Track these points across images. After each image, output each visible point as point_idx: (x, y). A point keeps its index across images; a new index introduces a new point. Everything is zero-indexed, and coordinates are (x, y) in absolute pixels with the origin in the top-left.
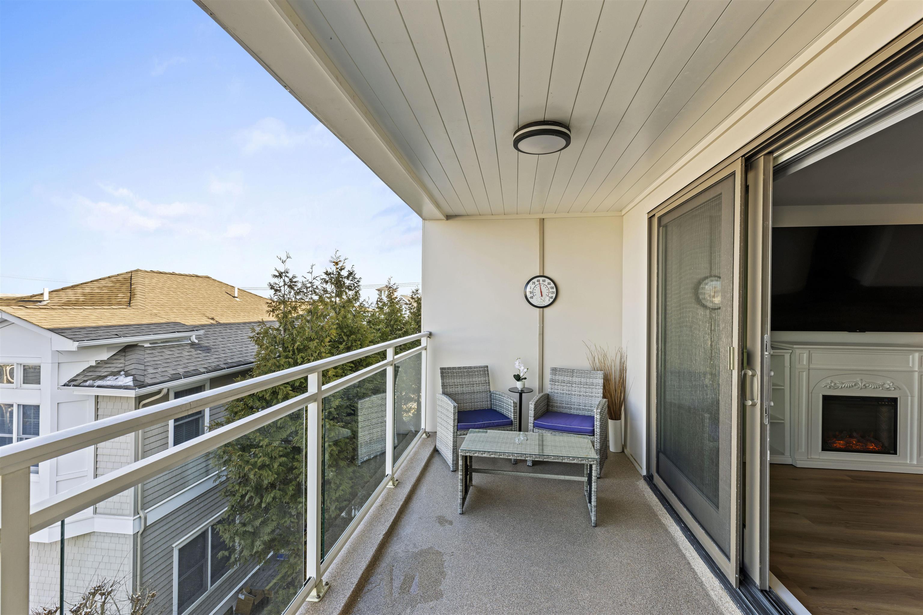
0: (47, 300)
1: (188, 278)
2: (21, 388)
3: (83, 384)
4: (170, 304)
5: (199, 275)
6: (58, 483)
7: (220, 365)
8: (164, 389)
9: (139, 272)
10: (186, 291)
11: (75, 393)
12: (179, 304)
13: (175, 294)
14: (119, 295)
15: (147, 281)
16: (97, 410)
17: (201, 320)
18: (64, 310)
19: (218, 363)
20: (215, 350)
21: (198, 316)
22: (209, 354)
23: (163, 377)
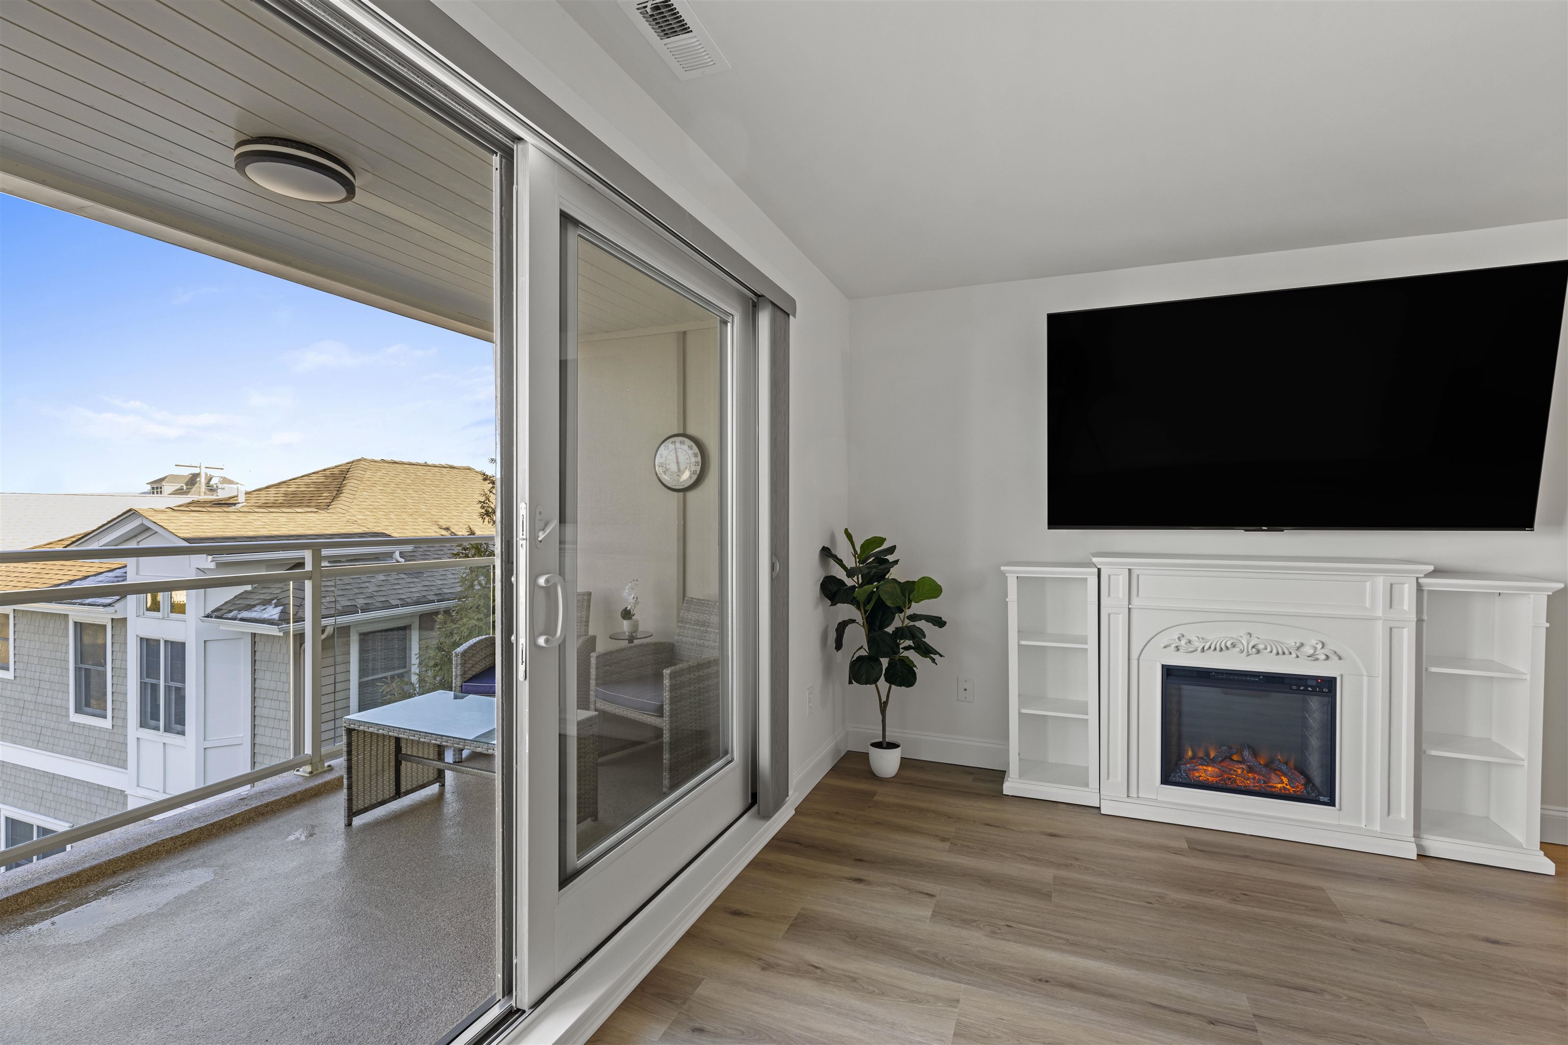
0: (242, 503)
1: (436, 469)
2: (167, 618)
3: (226, 616)
4: (389, 507)
5: (455, 465)
6: (207, 750)
7: (427, 597)
8: (328, 627)
9: (362, 462)
10: (425, 488)
11: (222, 628)
12: (403, 507)
13: (404, 492)
14: (323, 495)
15: (368, 474)
16: (254, 652)
17: (427, 530)
18: (224, 514)
19: (424, 593)
20: (429, 574)
21: (425, 524)
22: (416, 580)
23: (328, 609)
